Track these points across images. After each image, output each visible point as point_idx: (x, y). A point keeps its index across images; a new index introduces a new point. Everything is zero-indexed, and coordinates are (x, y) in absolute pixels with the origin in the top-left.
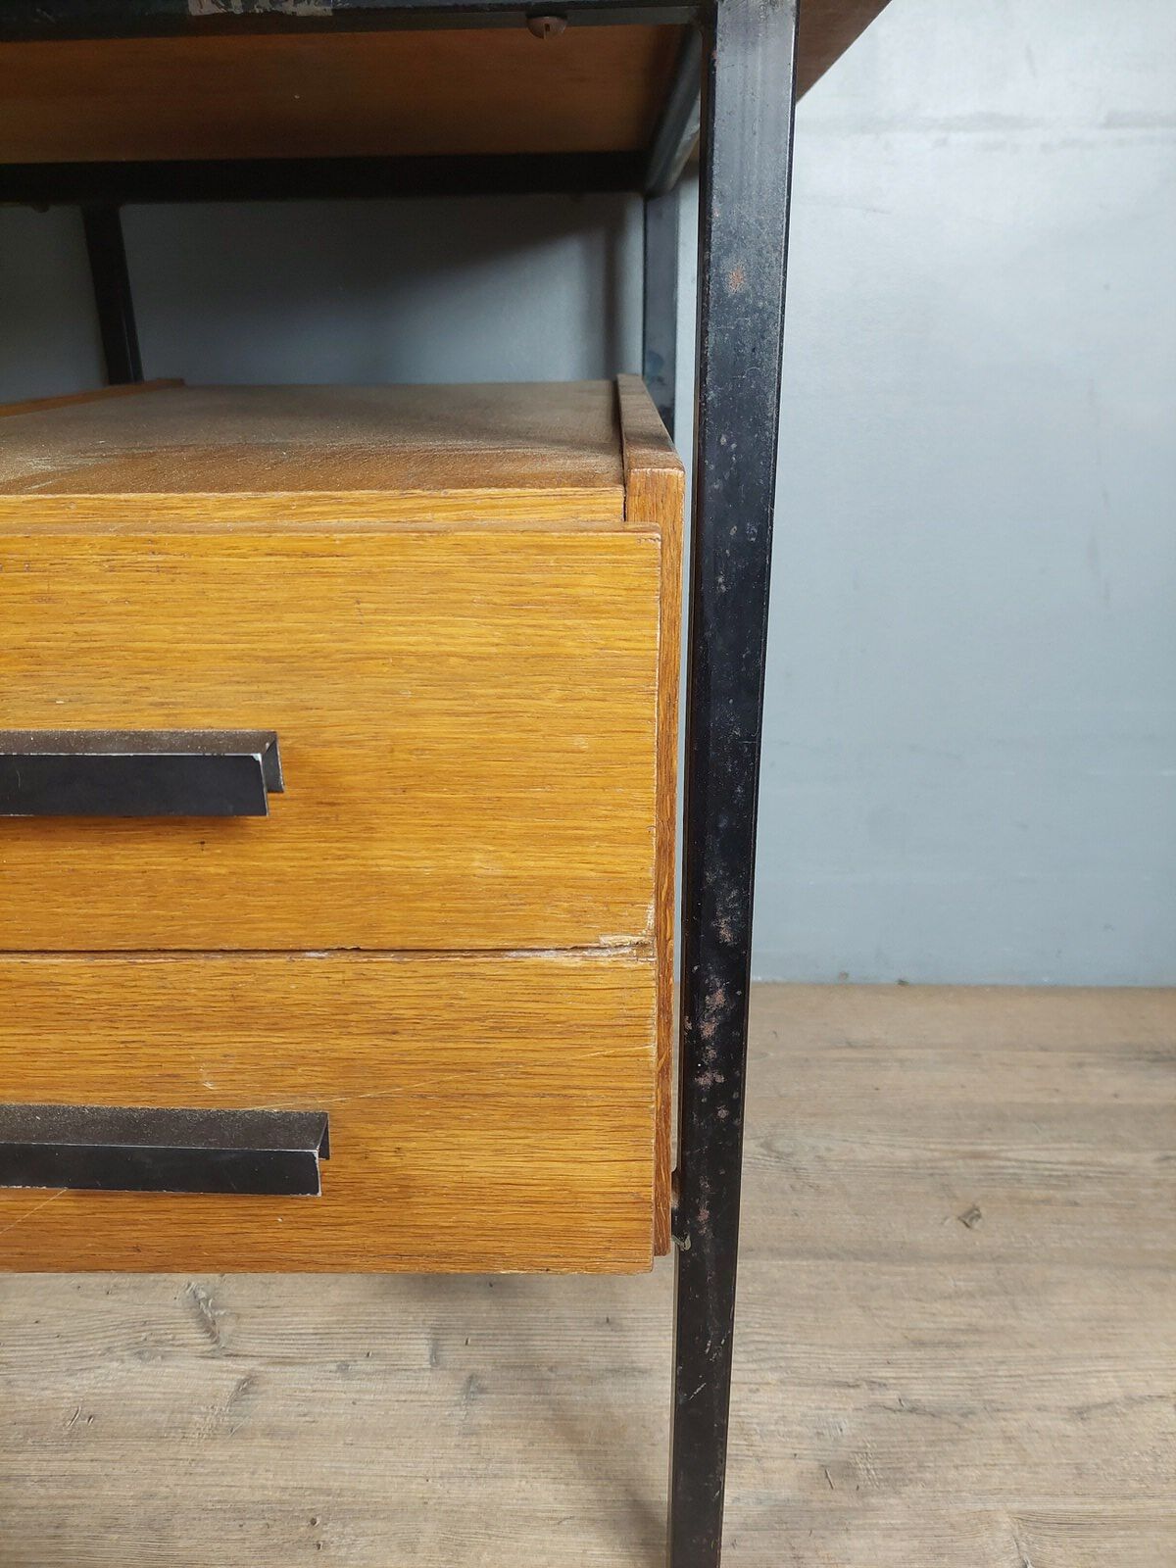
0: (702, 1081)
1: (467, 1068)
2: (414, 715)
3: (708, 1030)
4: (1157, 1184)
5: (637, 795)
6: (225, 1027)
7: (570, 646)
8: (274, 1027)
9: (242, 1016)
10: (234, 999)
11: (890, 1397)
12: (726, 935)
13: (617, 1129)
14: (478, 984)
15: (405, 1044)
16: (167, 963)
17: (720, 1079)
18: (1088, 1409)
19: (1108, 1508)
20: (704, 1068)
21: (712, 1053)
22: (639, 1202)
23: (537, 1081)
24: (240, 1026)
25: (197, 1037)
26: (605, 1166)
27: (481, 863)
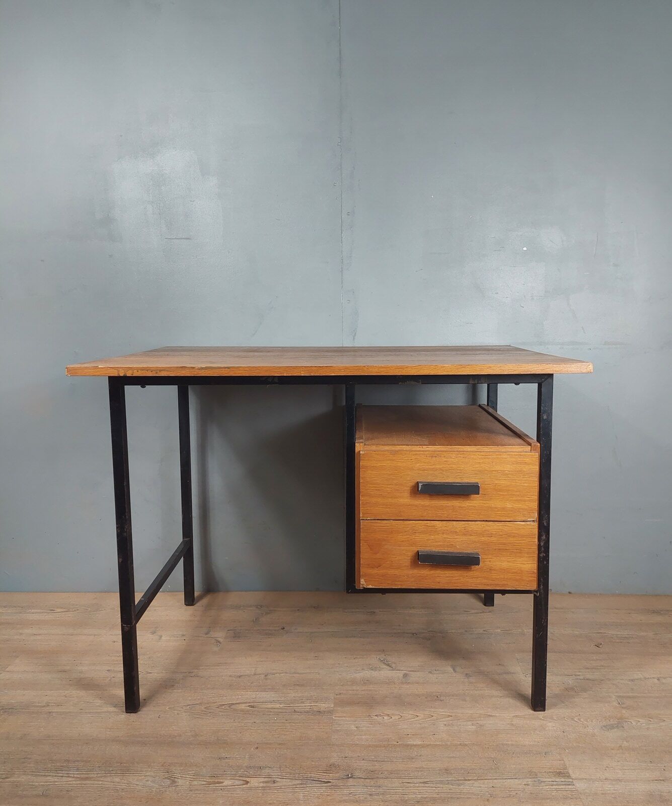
0: (541, 555)
1: (504, 544)
2: (500, 480)
3: (542, 544)
4: (653, 639)
5: (534, 494)
6: (462, 535)
7: (525, 470)
8: (471, 535)
9: (466, 533)
10: (465, 529)
11: (582, 677)
12: (545, 524)
13: (529, 557)
14: (506, 527)
15: (493, 539)
16: (455, 522)
17: (544, 555)
18: (634, 680)
19: (639, 695)
20: (541, 552)
21: (543, 549)
22: (534, 573)
23: (516, 547)
24: (465, 535)
25: (457, 537)
26: (527, 565)
27: (509, 505)
